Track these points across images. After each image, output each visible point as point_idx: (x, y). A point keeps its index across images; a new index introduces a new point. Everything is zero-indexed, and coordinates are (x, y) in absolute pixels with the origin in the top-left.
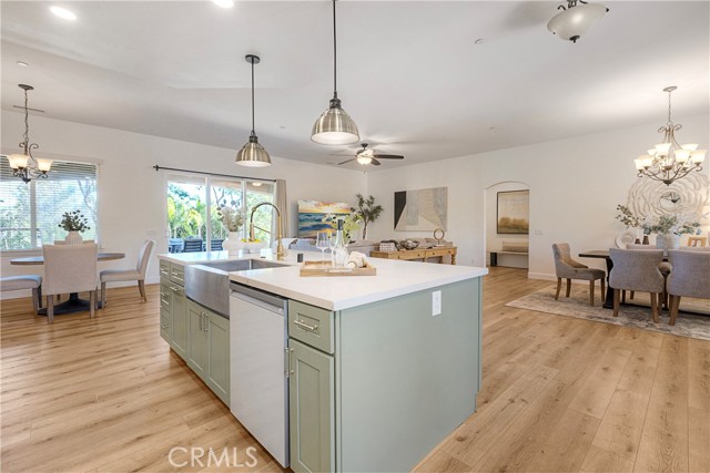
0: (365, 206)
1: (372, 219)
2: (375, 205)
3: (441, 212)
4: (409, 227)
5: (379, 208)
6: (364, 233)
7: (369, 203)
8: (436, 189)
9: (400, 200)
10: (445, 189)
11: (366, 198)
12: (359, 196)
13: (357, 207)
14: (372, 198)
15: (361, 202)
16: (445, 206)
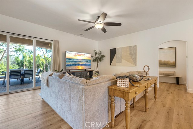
0: (98, 55)
1: (100, 60)
2: (102, 55)
3: (133, 57)
4: (117, 64)
5: (103, 56)
6: (97, 67)
7: (99, 54)
8: (131, 47)
9: (113, 52)
10: (135, 46)
11: (98, 51)
12: (95, 51)
13: (94, 55)
14: (100, 52)
15: (96, 53)
16: (135, 55)
